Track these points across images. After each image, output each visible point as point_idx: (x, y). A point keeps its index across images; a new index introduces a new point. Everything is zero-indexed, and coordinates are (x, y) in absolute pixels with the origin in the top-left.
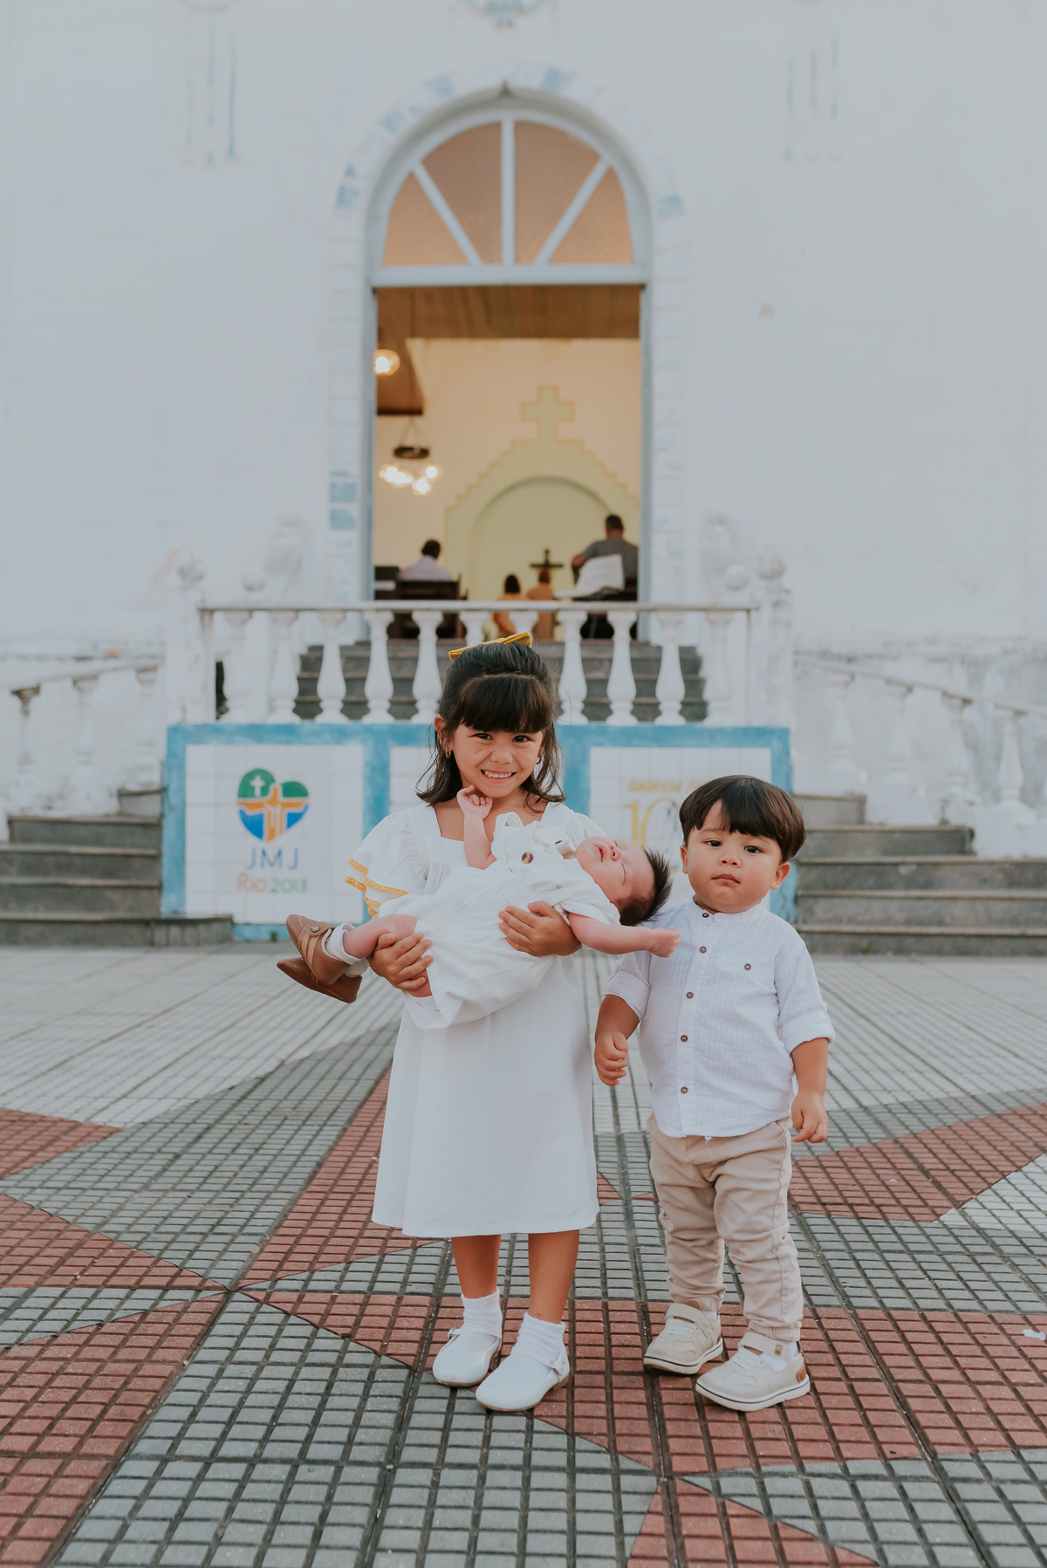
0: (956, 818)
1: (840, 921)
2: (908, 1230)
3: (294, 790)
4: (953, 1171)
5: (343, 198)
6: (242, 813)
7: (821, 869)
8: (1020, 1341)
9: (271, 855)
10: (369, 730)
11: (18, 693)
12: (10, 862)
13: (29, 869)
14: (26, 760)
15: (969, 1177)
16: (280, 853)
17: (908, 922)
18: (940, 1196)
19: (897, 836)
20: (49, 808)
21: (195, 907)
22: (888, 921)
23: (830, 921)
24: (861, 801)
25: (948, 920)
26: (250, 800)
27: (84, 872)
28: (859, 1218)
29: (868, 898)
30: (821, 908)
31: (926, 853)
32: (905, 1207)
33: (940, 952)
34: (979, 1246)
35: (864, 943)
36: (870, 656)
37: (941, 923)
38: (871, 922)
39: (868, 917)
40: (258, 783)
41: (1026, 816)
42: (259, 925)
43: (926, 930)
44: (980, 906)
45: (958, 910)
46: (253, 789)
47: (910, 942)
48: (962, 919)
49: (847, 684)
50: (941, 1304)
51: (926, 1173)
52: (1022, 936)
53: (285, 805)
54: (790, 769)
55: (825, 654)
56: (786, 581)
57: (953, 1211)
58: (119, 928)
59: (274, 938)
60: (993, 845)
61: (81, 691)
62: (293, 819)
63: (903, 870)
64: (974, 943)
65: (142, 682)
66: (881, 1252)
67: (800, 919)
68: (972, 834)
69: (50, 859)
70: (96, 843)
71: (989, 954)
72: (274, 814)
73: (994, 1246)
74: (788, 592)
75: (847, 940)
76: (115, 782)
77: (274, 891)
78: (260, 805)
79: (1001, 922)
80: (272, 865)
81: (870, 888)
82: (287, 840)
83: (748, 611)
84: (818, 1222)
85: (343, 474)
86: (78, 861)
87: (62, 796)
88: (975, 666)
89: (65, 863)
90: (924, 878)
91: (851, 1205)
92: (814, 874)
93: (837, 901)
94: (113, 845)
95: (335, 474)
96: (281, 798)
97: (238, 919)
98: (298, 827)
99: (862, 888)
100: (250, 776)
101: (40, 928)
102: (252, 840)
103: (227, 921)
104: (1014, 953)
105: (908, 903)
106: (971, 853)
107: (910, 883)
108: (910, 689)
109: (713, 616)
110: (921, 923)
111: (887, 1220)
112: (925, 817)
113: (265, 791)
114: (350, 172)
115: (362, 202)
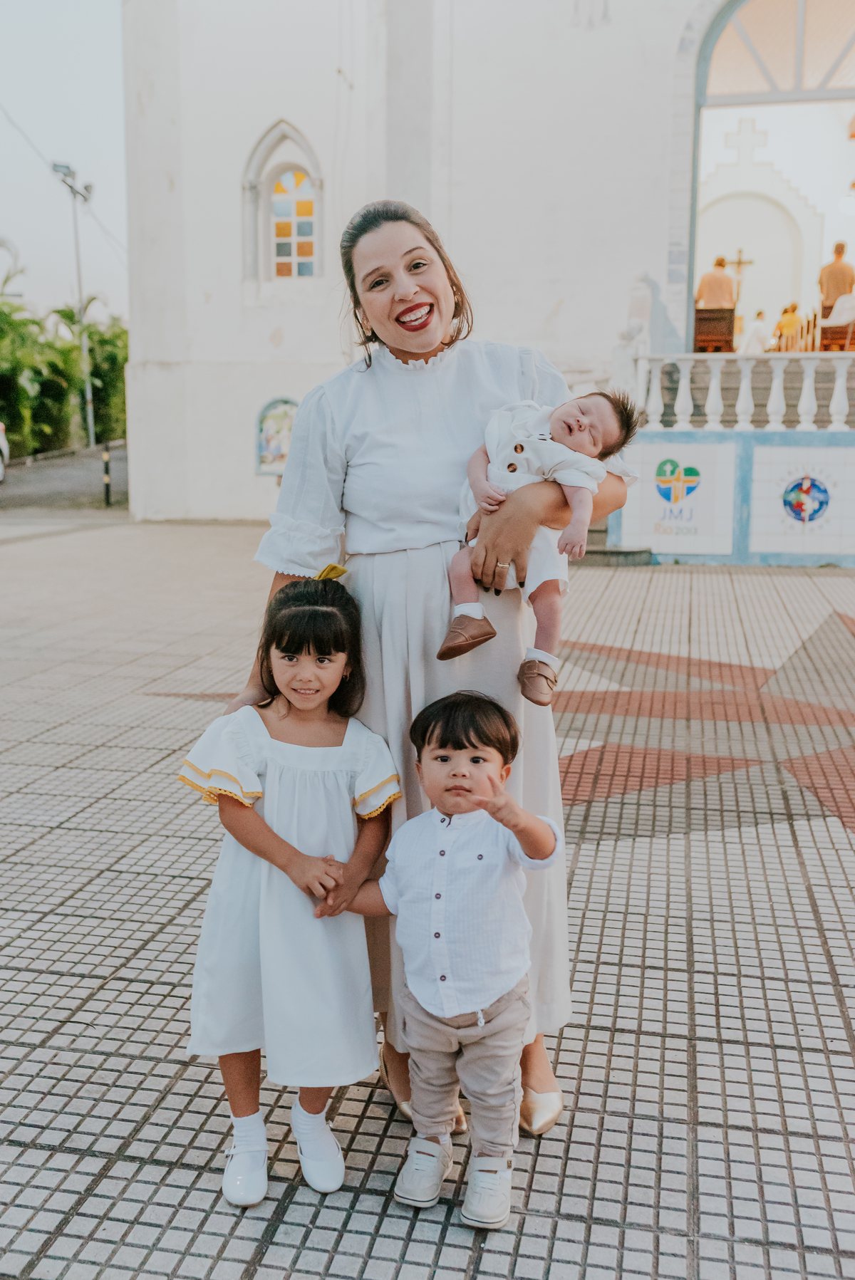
3: (691, 472)
5: (683, 46)
6: (658, 486)
9: (676, 512)
10: (741, 435)
16: (681, 512)
21: (626, 545)
26: (663, 478)
40: (668, 468)
42: (666, 555)
46: (665, 472)
53: (685, 482)
59: (677, 562)
62: (690, 490)
72: (678, 487)
77: (677, 534)
78: (670, 482)
80: (676, 518)
82: (686, 503)
85: (677, 244)
95: (671, 245)
96: (683, 477)
97: (654, 551)
98: (693, 494)
100: (664, 463)
102: (663, 502)
103: (649, 552)
113: (673, 473)
114: (689, 27)
115: (694, 49)
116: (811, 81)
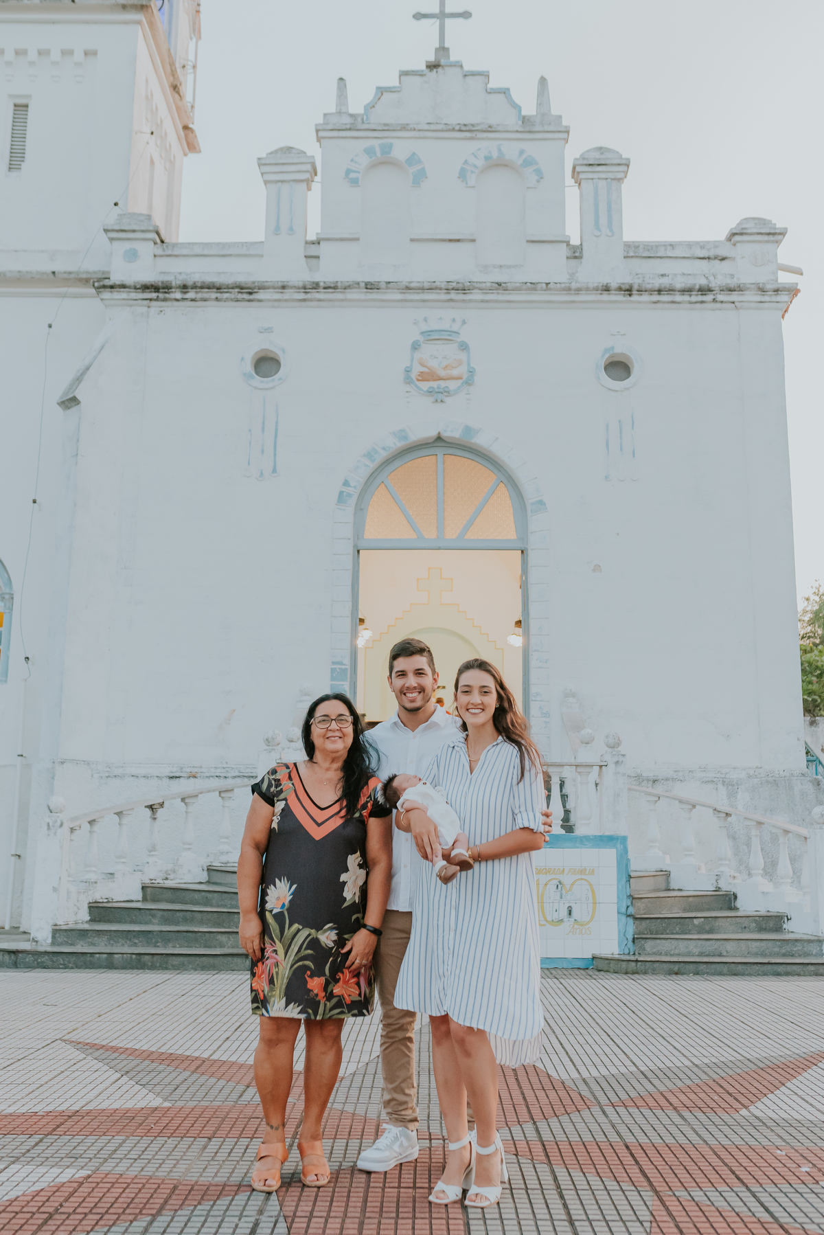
0: (725, 886)
1: (661, 954)
2: (726, 1117)
4: (742, 1094)
5: (341, 498)
7: (648, 921)
8: (775, 1155)
11: (151, 807)
12: (153, 916)
13: (166, 921)
14: (153, 849)
15: (750, 1096)
17: (701, 954)
18: (738, 1104)
19: (691, 899)
20: (167, 879)
22: (689, 954)
23: (654, 954)
24: (667, 875)
25: (725, 954)
27: (202, 923)
28: (704, 1113)
29: (676, 939)
30: (649, 945)
31: (709, 910)
32: (723, 1109)
33: (721, 974)
34: (757, 1123)
35: (676, 968)
36: (667, 779)
37: (720, 955)
38: (679, 955)
39: (677, 952)
41: (767, 886)
43: (712, 960)
44: (743, 944)
45: (730, 946)
47: (702, 967)
48: (733, 953)
49: (656, 801)
50: (744, 1143)
51: (730, 1094)
52: (769, 963)
54: (628, 860)
55: (639, 778)
56: (622, 749)
57: (744, 1109)
58: (230, 959)
60: (749, 904)
61: (186, 804)
63: (696, 922)
64: (740, 967)
65: (222, 798)
66: (716, 1126)
67: (636, 953)
68: (736, 897)
69: (181, 914)
70: (206, 905)
71: (750, 975)
73: (763, 1123)
74: (623, 755)
75: (666, 966)
76: (205, 862)
79: (756, 955)
81: (677, 933)
83: (601, 766)
84: (686, 1114)
85: (340, 663)
86: (198, 916)
87: (174, 872)
88: (732, 787)
89: (189, 916)
90: (709, 927)
91: (699, 1108)
92: (644, 924)
93: (658, 941)
94: (218, 906)
95: (334, 663)
99: (672, 934)
101: (182, 959)
104: (765, 974)
105: (701, 942)
106: (736, 909)
107: (701, 930)
108: (694, 806)
109: (580, 769)
110: (708, 955)
111: (716, 1114)
112: (707, 886)
114: (346, 483)
115: (353, 501)
116: (451, 533)
